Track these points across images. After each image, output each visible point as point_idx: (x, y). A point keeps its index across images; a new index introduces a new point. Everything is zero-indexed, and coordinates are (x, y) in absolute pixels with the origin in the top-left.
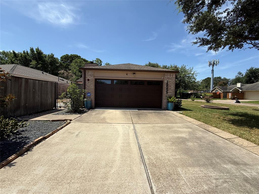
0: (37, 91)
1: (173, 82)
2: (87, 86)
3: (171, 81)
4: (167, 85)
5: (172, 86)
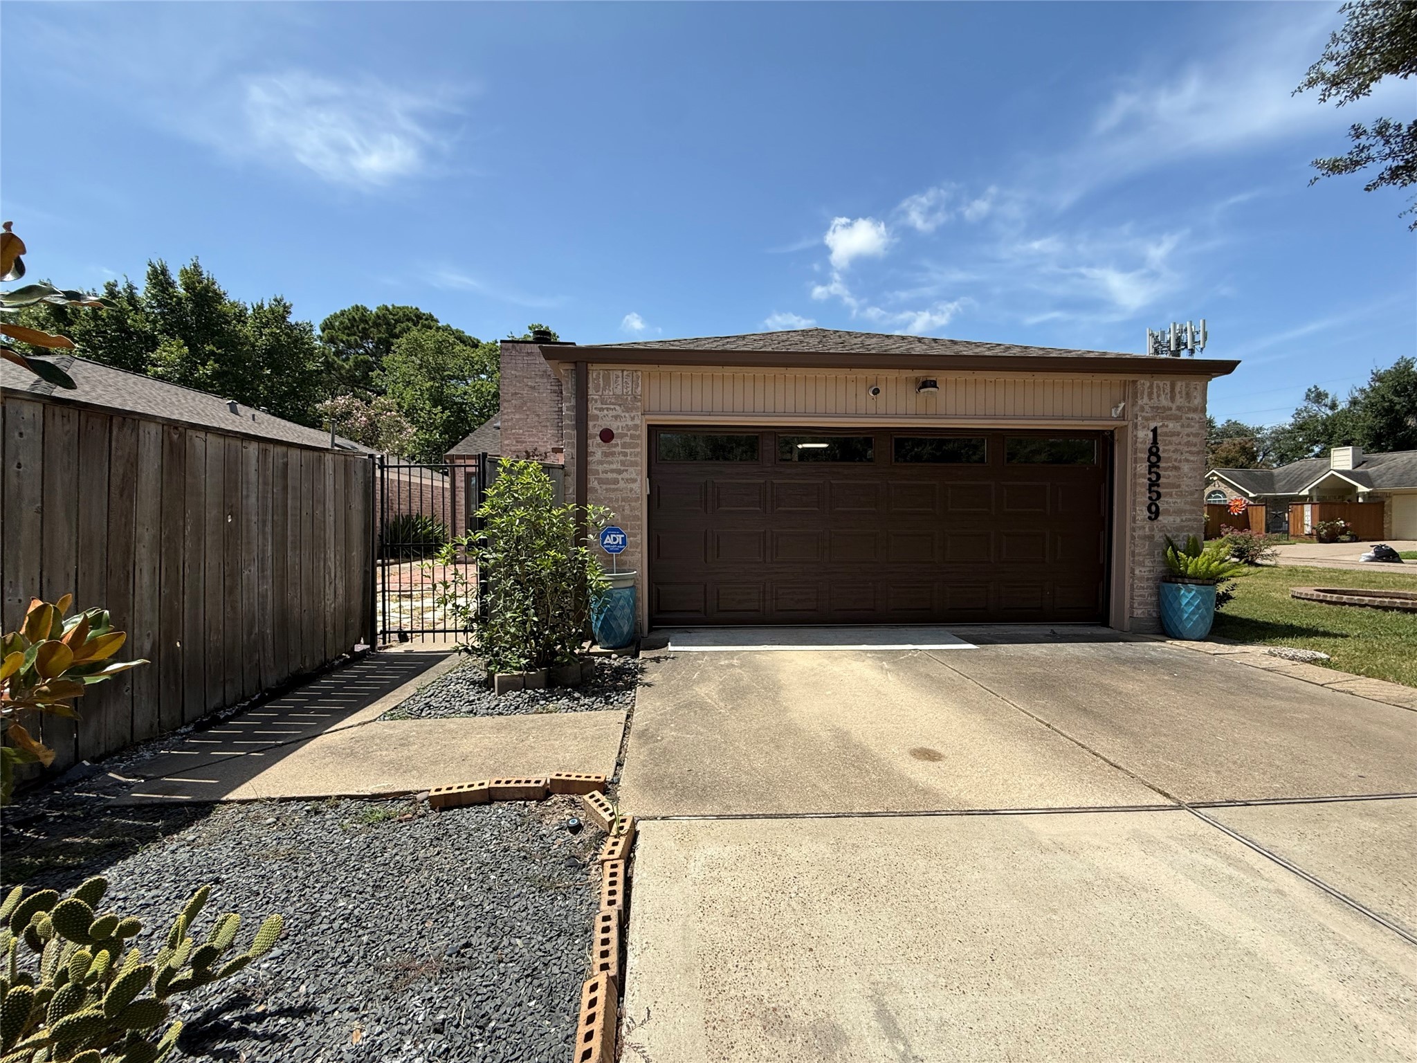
0: (254, 528)
1: (1191, 438)
2: (601, 481)
3: (1178, 434)
4: (1154, 459)
5: (1186, 468)
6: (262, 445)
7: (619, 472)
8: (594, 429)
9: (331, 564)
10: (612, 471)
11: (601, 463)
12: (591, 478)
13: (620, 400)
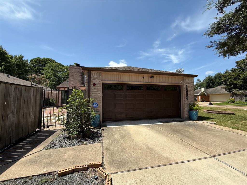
0: (12, 105)
1: (192, 87)
2: (93, 93)
3: (190, 86)
4: (187, 90)
6: (16, 86)
7: (97, 92)
8: (92, 83)
9: (31, 112)
10: (95, 91)
11: (93, 90)
12: (91, 93)
13: (97, 78)
